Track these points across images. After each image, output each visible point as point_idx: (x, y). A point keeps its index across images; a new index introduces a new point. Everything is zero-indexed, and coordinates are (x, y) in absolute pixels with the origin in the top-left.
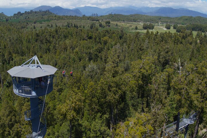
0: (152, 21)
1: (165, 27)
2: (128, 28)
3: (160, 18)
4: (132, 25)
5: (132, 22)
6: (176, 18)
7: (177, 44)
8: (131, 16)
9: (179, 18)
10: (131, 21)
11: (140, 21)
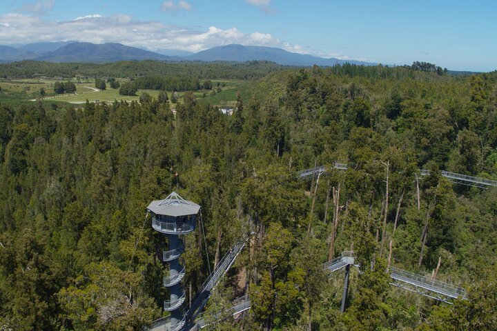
0: (64, 73)
1: (94, 84)
2: (24, 92)
3: (77, 68)
4: (28, 85)
5: (23, 78)
6: (107, 64)
7: (145, 123)
8: (17, 66)
9: (113, 65)
10: (21, 76)
11: (39, 76)
